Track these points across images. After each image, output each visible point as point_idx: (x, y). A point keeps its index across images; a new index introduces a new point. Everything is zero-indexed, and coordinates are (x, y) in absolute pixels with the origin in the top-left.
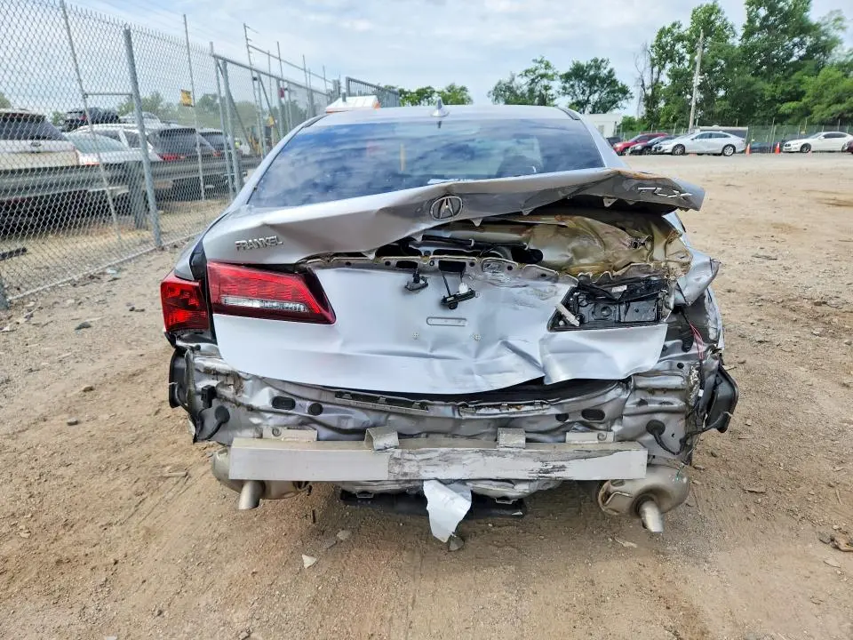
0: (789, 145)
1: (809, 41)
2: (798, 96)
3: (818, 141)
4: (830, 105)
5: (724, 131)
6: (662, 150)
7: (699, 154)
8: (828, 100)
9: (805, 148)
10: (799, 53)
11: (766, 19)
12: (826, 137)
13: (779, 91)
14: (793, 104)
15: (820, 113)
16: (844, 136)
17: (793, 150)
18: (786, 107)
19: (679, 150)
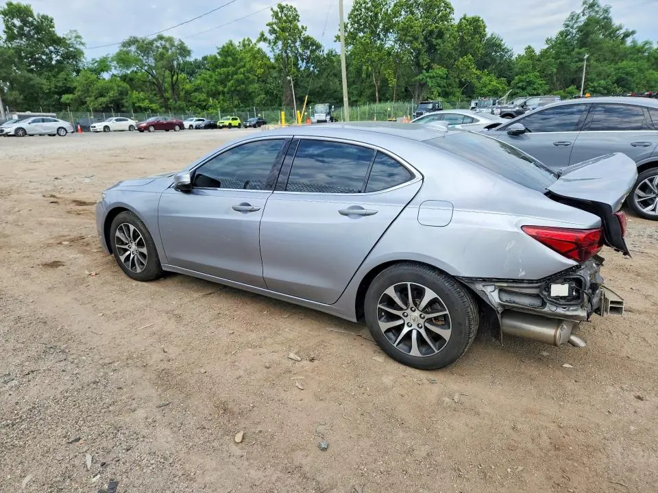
0: (95, 127)
1: (62, 50)
2: (69, 90)
3: (112, 123)
4: (96, 98)
5: (52, 116)
6: (4, 133)
7: (40, 135)
8: (94, 94)
9: (106, 129)
10: (55, 58)
11: (21, 28)
12: (117, 120)
13: (53, 86)
14: (70, 96)
15: (92, 104)
16: (127, 120)
17: (98, 130)
18: (66, 98)
19: (21, 133)
